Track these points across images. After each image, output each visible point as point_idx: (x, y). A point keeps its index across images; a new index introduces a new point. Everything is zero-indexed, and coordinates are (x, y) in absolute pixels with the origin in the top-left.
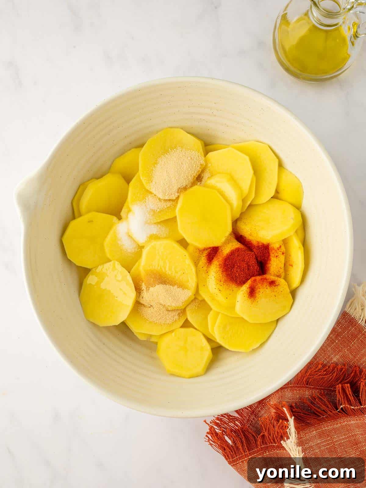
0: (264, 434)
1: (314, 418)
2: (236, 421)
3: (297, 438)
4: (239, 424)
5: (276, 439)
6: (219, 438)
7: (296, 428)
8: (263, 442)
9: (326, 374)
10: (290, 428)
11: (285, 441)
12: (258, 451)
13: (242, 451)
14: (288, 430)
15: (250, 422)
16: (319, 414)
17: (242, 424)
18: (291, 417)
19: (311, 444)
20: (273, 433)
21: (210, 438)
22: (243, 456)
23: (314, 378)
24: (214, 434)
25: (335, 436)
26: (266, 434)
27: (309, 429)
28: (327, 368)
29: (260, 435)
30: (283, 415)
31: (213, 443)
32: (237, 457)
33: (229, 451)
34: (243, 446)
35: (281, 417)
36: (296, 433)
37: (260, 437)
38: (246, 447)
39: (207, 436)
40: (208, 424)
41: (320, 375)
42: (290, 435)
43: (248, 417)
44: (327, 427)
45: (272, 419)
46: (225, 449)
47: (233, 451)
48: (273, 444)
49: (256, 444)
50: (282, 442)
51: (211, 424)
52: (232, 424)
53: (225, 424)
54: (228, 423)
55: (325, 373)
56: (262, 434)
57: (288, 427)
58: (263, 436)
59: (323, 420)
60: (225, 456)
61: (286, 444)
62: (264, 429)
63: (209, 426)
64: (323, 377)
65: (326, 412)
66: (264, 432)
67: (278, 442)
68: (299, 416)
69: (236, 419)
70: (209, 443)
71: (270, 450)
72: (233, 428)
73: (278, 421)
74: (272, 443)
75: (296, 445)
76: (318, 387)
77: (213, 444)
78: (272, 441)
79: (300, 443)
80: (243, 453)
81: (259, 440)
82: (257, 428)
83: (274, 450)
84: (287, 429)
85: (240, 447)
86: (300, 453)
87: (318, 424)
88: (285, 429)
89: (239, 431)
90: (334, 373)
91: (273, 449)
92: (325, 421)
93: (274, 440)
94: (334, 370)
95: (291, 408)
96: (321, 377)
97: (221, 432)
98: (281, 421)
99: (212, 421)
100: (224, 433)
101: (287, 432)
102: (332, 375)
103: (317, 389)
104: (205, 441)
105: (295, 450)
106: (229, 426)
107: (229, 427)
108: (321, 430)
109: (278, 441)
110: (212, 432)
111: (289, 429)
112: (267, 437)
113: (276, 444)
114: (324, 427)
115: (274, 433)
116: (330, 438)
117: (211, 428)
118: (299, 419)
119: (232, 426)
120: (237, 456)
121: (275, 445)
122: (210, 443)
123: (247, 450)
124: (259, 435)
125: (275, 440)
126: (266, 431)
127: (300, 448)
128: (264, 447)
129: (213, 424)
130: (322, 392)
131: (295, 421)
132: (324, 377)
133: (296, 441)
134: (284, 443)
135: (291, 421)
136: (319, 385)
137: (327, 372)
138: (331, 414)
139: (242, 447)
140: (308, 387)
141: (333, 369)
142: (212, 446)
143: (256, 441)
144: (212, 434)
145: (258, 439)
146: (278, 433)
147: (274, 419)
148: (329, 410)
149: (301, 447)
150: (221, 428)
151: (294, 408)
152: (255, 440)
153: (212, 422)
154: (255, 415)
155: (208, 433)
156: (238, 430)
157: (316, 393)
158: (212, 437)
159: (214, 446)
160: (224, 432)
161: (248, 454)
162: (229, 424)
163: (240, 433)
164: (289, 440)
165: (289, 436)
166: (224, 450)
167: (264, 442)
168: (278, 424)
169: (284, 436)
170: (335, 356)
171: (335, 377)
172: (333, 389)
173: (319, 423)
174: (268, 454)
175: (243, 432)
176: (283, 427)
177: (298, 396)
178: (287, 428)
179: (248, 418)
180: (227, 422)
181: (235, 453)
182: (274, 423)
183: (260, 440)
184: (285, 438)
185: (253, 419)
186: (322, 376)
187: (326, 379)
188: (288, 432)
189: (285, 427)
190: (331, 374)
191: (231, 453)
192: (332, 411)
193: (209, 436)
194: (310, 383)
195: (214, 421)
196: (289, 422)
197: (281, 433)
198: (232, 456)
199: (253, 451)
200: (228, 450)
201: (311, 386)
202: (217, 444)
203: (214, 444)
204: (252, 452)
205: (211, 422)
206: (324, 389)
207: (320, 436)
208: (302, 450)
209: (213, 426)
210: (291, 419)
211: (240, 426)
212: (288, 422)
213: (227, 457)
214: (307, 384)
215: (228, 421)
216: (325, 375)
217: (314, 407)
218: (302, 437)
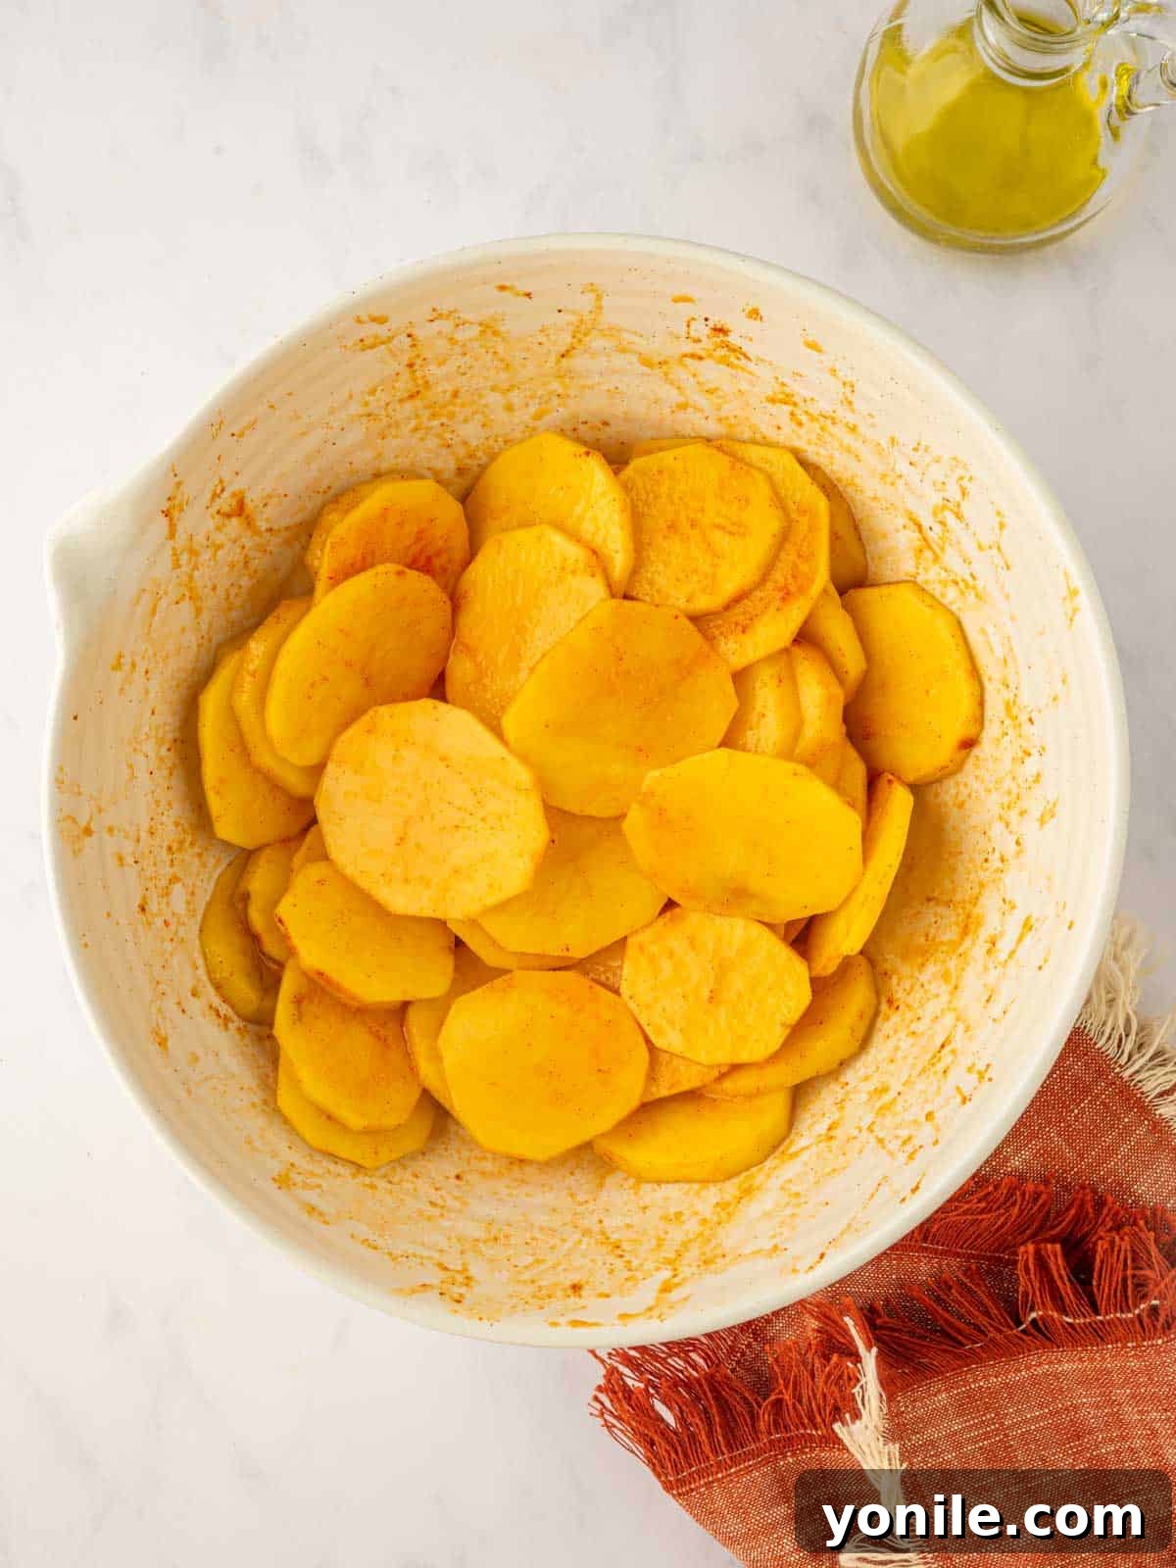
0: (780, 1396)
1: (945, 1351)
2: (691, 1351)
3: (886, 1414)
4: (701, 1362)
5: (818, 1417)
6: (634, 1405)
7: (886, 1383)
8: (776, 1423)
9: (985, 1208)
10: (862, 1382)
11: (844, 1423)
12: (761, 1451)
13: (707, 1449)
14: (856, 1390)
15: (739, 1355)
16: (960, 1338)
17: (713, 1363)
18: (869, 1348)
19: (932, 1433)
20: (809, 1397)
21: (608, 1404)
22: (712, 1465)
23: (947, 1220)
24: (620, 1395)
25: (1011, 1410)
26: (787, 1397)
27: (926, 1385)
28: (991, 1188)
29: (767, 1402)
30: (842, 1340)
31: (615, 1422)
32: (693, 1469)
33: (666, 1450)
34: (710, 1434)
35: (835, 1346)
36: (884, 1397)
37: (767, 1406)
38: (720, 1438)
39: (596, 1399)
40: (603, 1361)
41: (968, 1209)
42: (863, 1404)
43: (732, 1341)
44: (987, 1378)
45: (807, 1351)
46: (652, 1444)
47: (679, 1449)
48: (809, 1431)
49: (753, 1426)
50: (837, 1427)
51: (609, 1361)
52: (678, 1363)
53: (657, 1361)
54: (664, 1359)
55: (983, 1205)
56: (773, 1397)
57: (858, 1380)
58: (779, 1402)
59: (974, 1358)
60: (654, 1465)
61: (850, 1434)
62: (781, 1381)
63: (605, 1367)
64: (975, 1217)
65: (983, 1332)
66: (781, 1392)
67: (825, 1425)
68: (896, 1343)
69: (693, 1345)
70: (603, 1423)
71: (798, 1449)
72: (680, 1375)
73: (828, 1360)
74: (805, 1429)
75: (881, 1439)
76: (961, 1248)
77: (614, 1426)
78: (806, 1421)
79: (896, 1430)
80: (710, 1455)
81: (765, 1420)
82: (758, 1374)
83: (812, 1450)
84: (855, 1386)
85: (703, 1437)
86: (893, 1462)
87: (954, 1369)
88: (849, 1384)
89: (701, 1385)
90: (1014, 1204)
91: (809, 1444)
92: (980, 1361)
93: (812, 1419)
94: (1012, 1196)
95: (870, 1317)
96: (970, 1217)
97: (642, 1385)
98: (835, 1358)
99: (614, 1349)
100: (652, 1391)
101: (853, 1394)
102: (1003, 1214)
103: (958, 1255)
104: (591, 1414)
105: (876, 1454)
106: (669, 1370)
107: (668, 1373)
108: (964, 1389)
109: (824, 1421)
110: (613, 1386)
111: (862, 1387)
112: (791, 1408)
113: (816, 1429)
114: (975, 1381)
115: (815, 1395)
116: (993, 1415)
117: (612, 1372)
118: (896, 1352)
119: (677, 1366)
120: (691, 1466)
121: (814, 1432)
122: (606, 1421)
123: (726, 1447)
124: (764, 1399)
125: (815, 1417)
126: (786, 1388)
127: (895, 1448)
128: (779, 1440)
129: (617, 1361)
130: (973, 1267)
131: (882, 1359)
132: (980, 1217)
133: (881, 1424)
134: (844, 1430)
135: (869, 1359)
136: (964, 1243)
137: (988, 1203)
138: (998, 1337)
139: (708, 1437)
140: (926, 1249)
141: (1010, 1195)
142: (611, 1432)
143: (754, 1418)
144: (615, 1393)
145: (761, 1412)
146: (824, 1395)
147: (813, 1351)
148: (991, 1325)
149: (897, 1446)
150: (642, 1373)
151: (880, 1316)
152: (752, 1418)
153: (614, 1353)
154: (754, 1334)
155: (600, 1389)
156: (698, 1381)
157: (952, 1267)
158: (611, 1401)
159: (619, 1433)
160: (655, 1387)
161: (728, 1461)
162: (669, 1360)
163: (705, 1394)
164: (858, 1422)
165: (859, 1410)
166: (649, 1447)
167: (780, 1421)
168: (827, 1369)
169: (845, 1407)
170: (1017, 1150)
171: (1015, 1221)
172: (1007, 1257)
173: (961, 1367)
174: (791, 1461)
175: (713, 1389)
176: (840, 1377)
177: (894, 1277)
178: (852, 1383)
179: (730, 1343)
180: (663, 1355)
181: (686, 1455)
182: (813, 1365)
183: (766, 1416)
184: (847, 1416)
185: (749, 1345)
186: (972, 1214)
187: (984, 1224)
188: (856, 1394)
189: (850, 1379)
190: (1002, 1211)
191: (673, 1455)
192: (1002, 1328)
193: (603, 1397)
194: (934, 1235)
195: (621, 1351)
196: (861, 1362)
197: (836, 1400)
198: (676, 1466)
199: (744, 1452)
200: (661, 1446)
201: (936, 1246)
202: (630, 1424)
203: (619, 1425)
204: (740, 1454)
205: (610, 1354)
206: (977, 1257)
207: (962, 1407)
208: (901, 1454)
209: (616, 1368)
210: (868, 1354)
211: (706, 1367)
212: (859, 1365)
213: (658, 1468)
214: (925, 1240)
215: (663, 1352)
216: (983, 1211)
217: (946, 1315)
218: (903, 1412)
